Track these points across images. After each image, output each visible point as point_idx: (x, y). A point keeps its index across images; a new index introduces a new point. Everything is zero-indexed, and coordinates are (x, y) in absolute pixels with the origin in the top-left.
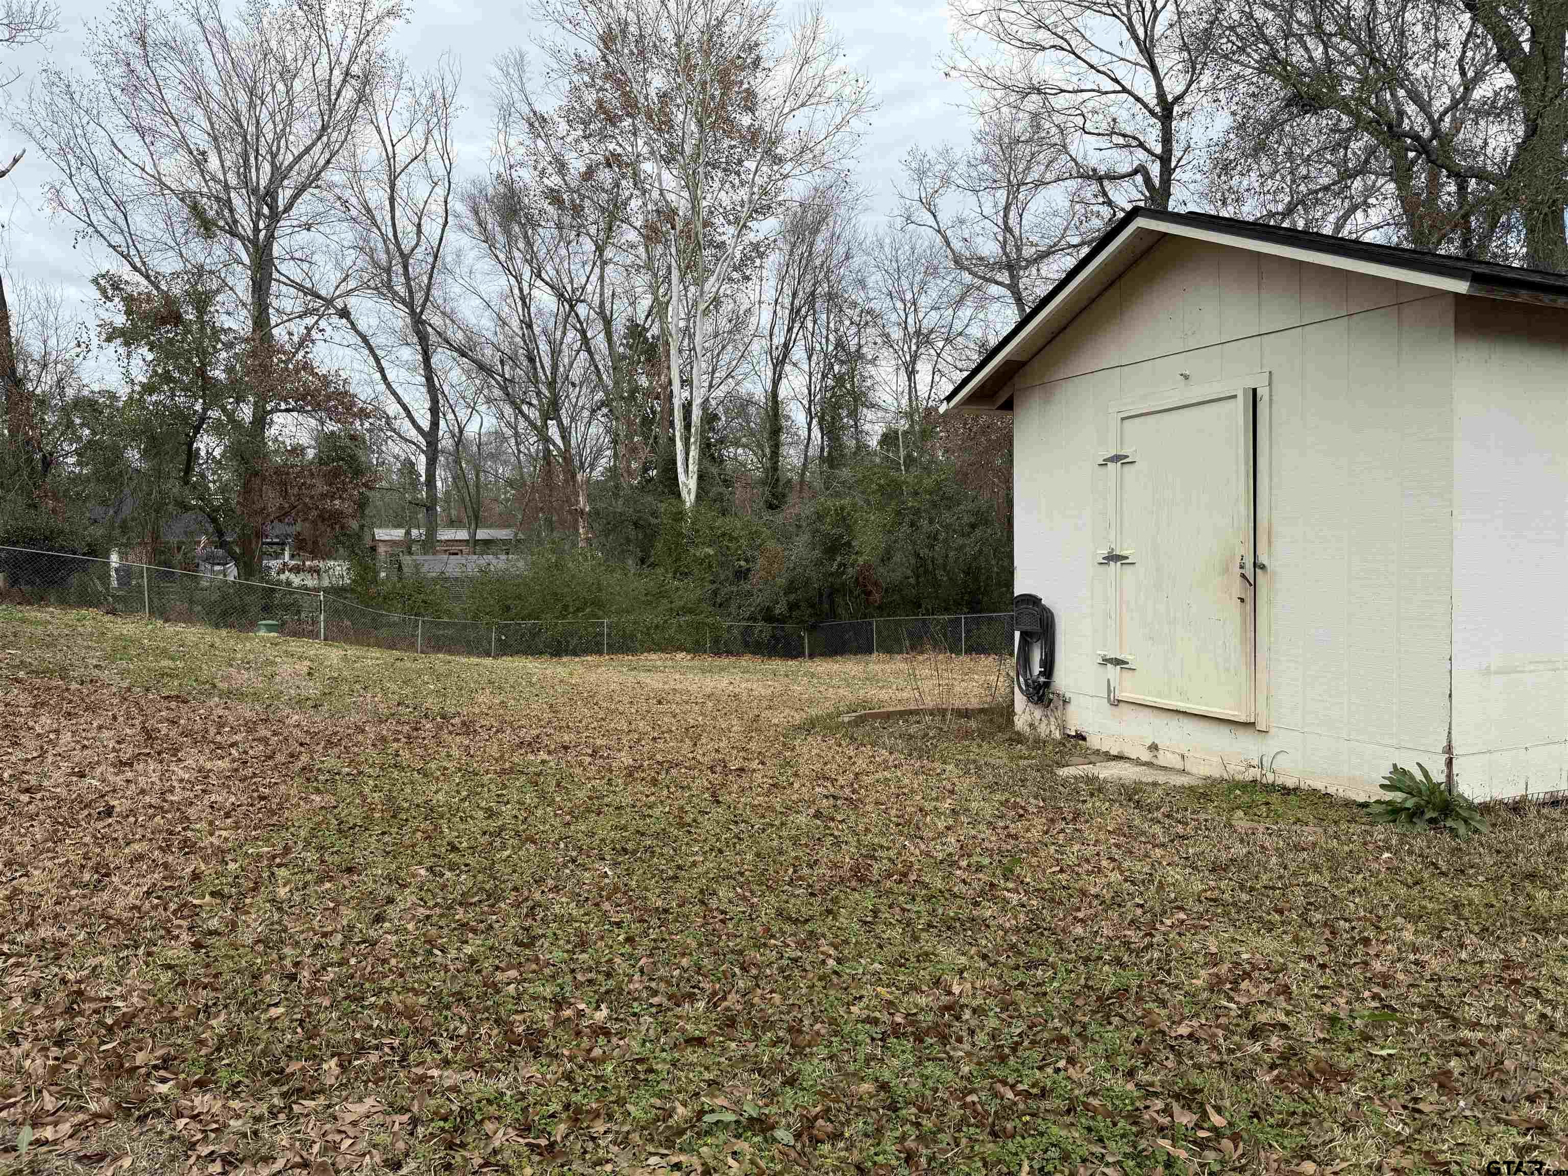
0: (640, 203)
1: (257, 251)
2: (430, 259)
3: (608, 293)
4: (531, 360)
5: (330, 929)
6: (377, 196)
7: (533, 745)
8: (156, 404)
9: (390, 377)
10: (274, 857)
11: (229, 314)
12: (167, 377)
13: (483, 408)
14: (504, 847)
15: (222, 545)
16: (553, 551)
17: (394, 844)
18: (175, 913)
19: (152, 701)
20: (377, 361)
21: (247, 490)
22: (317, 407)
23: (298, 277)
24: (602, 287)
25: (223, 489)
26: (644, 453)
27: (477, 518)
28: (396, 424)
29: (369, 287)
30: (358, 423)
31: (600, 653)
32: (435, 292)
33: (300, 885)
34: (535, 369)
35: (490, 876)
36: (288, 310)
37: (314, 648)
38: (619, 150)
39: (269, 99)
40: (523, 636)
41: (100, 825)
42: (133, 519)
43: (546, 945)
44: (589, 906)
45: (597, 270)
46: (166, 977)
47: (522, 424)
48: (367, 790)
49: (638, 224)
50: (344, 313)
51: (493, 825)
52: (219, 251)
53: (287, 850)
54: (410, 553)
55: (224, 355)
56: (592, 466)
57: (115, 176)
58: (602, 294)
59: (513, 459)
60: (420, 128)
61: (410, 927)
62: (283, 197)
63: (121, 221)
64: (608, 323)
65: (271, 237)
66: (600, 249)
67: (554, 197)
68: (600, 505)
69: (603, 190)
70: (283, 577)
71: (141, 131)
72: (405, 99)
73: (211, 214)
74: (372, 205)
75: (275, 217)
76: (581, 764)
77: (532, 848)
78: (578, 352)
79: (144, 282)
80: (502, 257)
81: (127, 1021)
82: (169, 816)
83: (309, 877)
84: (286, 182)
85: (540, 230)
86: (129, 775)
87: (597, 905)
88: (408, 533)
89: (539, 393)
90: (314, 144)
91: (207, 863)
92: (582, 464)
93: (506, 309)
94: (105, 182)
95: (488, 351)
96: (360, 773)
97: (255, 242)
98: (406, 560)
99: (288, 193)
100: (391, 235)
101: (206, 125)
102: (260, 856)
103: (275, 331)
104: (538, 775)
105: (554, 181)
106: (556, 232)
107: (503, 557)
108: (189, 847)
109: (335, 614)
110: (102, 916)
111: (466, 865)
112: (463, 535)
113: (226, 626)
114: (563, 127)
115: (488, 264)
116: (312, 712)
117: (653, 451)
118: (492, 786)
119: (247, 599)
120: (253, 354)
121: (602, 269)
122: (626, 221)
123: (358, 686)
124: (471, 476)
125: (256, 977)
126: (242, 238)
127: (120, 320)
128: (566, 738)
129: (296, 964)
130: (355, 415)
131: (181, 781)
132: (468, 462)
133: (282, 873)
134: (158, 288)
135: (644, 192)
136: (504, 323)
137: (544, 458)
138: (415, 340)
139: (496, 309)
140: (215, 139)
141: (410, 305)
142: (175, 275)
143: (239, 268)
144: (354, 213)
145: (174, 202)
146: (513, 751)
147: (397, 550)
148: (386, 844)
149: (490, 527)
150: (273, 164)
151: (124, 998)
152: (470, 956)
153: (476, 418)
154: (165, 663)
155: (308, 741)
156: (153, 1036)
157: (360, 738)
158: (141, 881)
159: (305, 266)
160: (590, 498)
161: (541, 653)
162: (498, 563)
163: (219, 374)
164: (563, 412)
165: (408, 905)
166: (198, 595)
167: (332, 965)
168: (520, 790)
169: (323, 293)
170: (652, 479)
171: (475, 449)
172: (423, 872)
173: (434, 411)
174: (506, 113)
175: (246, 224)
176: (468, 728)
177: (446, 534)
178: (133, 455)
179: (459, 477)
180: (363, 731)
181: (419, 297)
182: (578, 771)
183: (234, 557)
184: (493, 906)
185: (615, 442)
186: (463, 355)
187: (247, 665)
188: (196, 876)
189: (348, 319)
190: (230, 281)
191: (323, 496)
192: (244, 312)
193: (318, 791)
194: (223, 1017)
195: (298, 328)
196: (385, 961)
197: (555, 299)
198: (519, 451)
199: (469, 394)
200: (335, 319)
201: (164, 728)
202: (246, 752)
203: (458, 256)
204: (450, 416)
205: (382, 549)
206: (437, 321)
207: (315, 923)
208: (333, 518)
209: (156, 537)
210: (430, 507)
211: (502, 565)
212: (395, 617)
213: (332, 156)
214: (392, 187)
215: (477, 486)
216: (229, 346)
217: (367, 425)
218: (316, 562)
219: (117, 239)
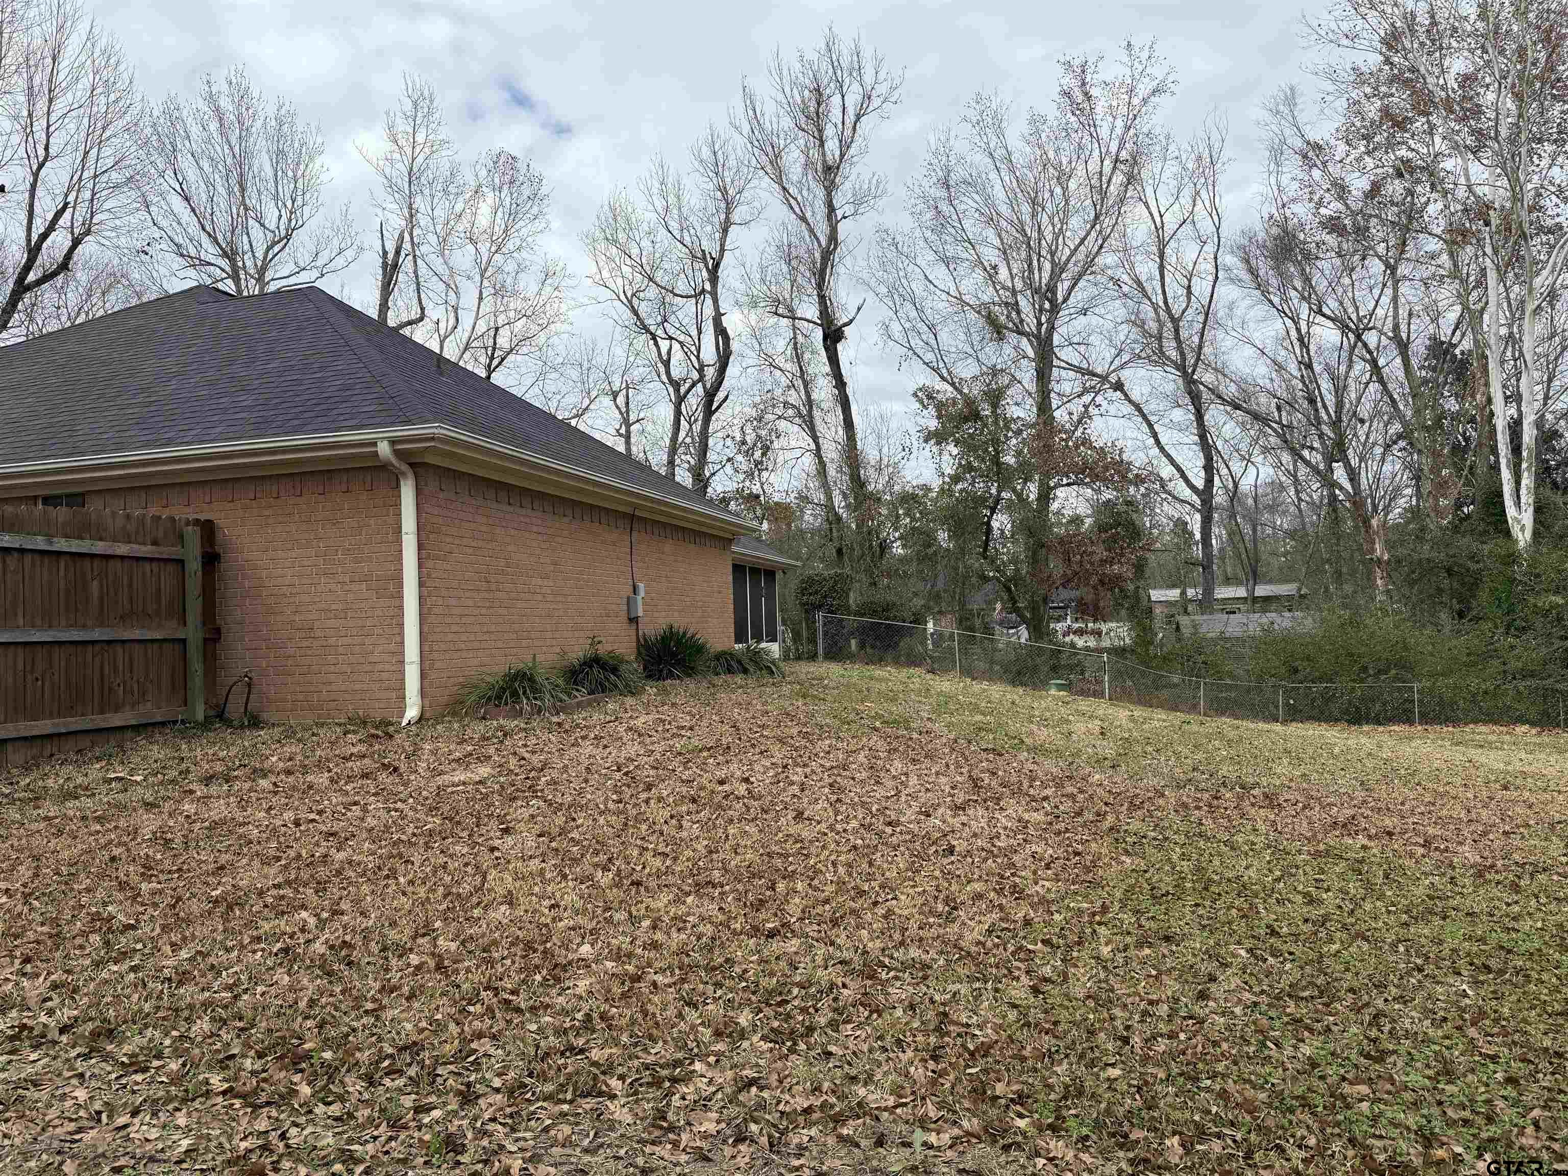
0: (1440, 205)
1: (1040, 344)
2: (1201, 318)
3: (1403, 313)
4: (1312, 401)
5: (1155, 997)
6: (1147, 268)
7: (1348, 826)
8: (961, 491)
9: (1163, 441)
10: (1094, 914)
11: (1017, 404)
12: (969, 468)
13: (1258, 459)
14: (1331, 941)
15: (1016, 610)
16: (1345, 606)
17: (1209, 918)
18: (1013, 954)
19: (974, 752)
20: (1150, 426)
21: (1034, 560)
22: (1096, 477)
23: (1075, 360)
24: (1396, 308)
25: (1015, 560)
26: (1457, 488)
27: (1255, 573)
28: (1170, 486)
29: (1140, 357)
30: (1132, 490)
31: (1410, 722)
32: (1206, 350)
33: (1121, 946)
34: (1317, 410)
35: (1320, 970)
36: (1068, 392)
37: (1102, 708)
38: (1410, 155)
39: (1049, 205)
40: (1314, 700)
41: (946, 861)
42: (945, 591)
43: (1400, 1064)
44: (1448, 1027)
45: (1389, 292)
46: (1012, 1015)
47: (1303, 471)
48: (1175, 857)
49: (1438, 231)
50: (1119, 386)
51: (1316, 913)
52: (1008, 350)
53: (1105, 909)
54: (1186, 612)
55: (1014, 441)
56: (1387, 509)
57: (928, 304)
58: (1396, 316)
59: (1292, 509)
60: (1187, 194)
61: (1238, 1010)
62: (1062, 289)
63: (933, 342)
64: (1403, 347)
65: (1052, 329)
66: (1392, 269)
67: (1333, 225)
68: (1401, 552)
69: (1393, 203)
70: (1067, 639)
71: (946, 261)
72: (1172, 168)
73: (1003, 319)
74: (1143, 278)
75: (1055, 309)
76: (1411, 855)
77: (1366, 947)
78: (1367, 384)
79: (950, 389)
80: (1276, 300)
81: (985, 1050)
82: (999, 860)
83: (1128, 939)
84: (1064, 275)
85: (1318, 263)
86: (964, 819)
87: (1459, 1028)
88: (1183, 593)
89: (1321, 436)
90: (1088, 234)
91: (1036, 911)
92: (1375, 507)
93: (1283, 353)
94: (920, 310)
95: (1263, 399)
96: (1166, 839)
97: (1038, 337)
98: (1184, 620)
99: (1067, 284)
100: (1161, 304)
101: (997, 242)
102: (1080, 912)
103: (1057, 414)
104: (1362, 861)
105: (1333, 207)
106: (1337, 262)
107: (1287, 614)
108: (1018, 893)
109: (1118, 675)
110: (955, 946)
111: (1291, 953)
112: (1241, 592)
113: (1022, 684)
114: (1342, 147)
115: (1263, 309)
116: (1110, 772)
117: (1468, 483)
118: (1308, 869)
119: (1038, 661)
120: (1038, 436)
121: (1396, 289)
122: (1425, 230)
123: (1149, 749)
124: (1247, 530)
125: (1091, 1033)
126: (1027, 335)
127: (933, 424)
128: (1388, 822)
129: (1128, 1028)
130: (1130, 482)
131: (1005, 828)
132: (1244, 517)
133: (1102, 930)
134: (960, 392)
135: (1445, 193)
136: (1280, 367)
137: (1330, 504)
138: (1187, 400)
139: (1270, 354)
140: (1005, 253)
141: (1181, 367)
142: (975, 378)
143: (1024, 362)
144: (1126, 289)
145: (972, 316)
146: (1326, 833)
147: (1174, 610)
148: (1201, 916)
149: (1270, 582)
150: (1053, 262)
151: (980, 1027)
152: (1309, 1058)
153: (1252, 470)
154: (979, 717)
155: (1111, 800)
156: (1008, 1070)
157: (1161, 802)
158: (983, 919)
159: (1082, 349)
160: (1390, 545)
161: (1337, 720)
162: (1283, 621)
163: (1009, 459)
164: (1350, 453)
165: (1233, 987)
166: (998, 656)
167: (1161, 1035)
168: (1341, 876)
169: (1099, 370)
170: (1468, 516)
171: (1250, 501)
172: (1243, 953)
173: (1209, 468)
174: (1277, 154)
175: (1030, 323)
176: (1270, 800)
177: (1223, 592)
178: (942, 536)
179: (1234, 534)
180: (1163, 795)
181: (1191, 360)
182: (1408, 862)
183: (1024, 621)
184: (1327, 1005)
185: (1417, 478)
186: (1237, 407)
187: (1044, 722)
188: (1027, 922)
189: (1122, 391)
190: (1018, 375)
191: (1103, 562)
192: (1030, 401)
193: (1127, 852)
194: (1065, 1066)
195: (1076, 407)
196: (1216, 1044)
197: (1339, 332)
198: (1300, 499)
199: (1244, 447)
200: (1110, 393)
201: (986, 776)
202: (1057, 807)
203: (1231, 309)
204: (1224, 471)
205: (1158, 610)
206: (1208, 377)
207: (1140, 988)
208: (1111, 583)
209: (962, 604)
210: (1206, 565)
211: (1287, 624)
212: (1176, 679)
213: (1104, 241)
214: (1162, 256)
215: (1255, 541)
216: (1019, 432)
217: (1142, 490)
218: (1097, 625)
219: (929, 357)
